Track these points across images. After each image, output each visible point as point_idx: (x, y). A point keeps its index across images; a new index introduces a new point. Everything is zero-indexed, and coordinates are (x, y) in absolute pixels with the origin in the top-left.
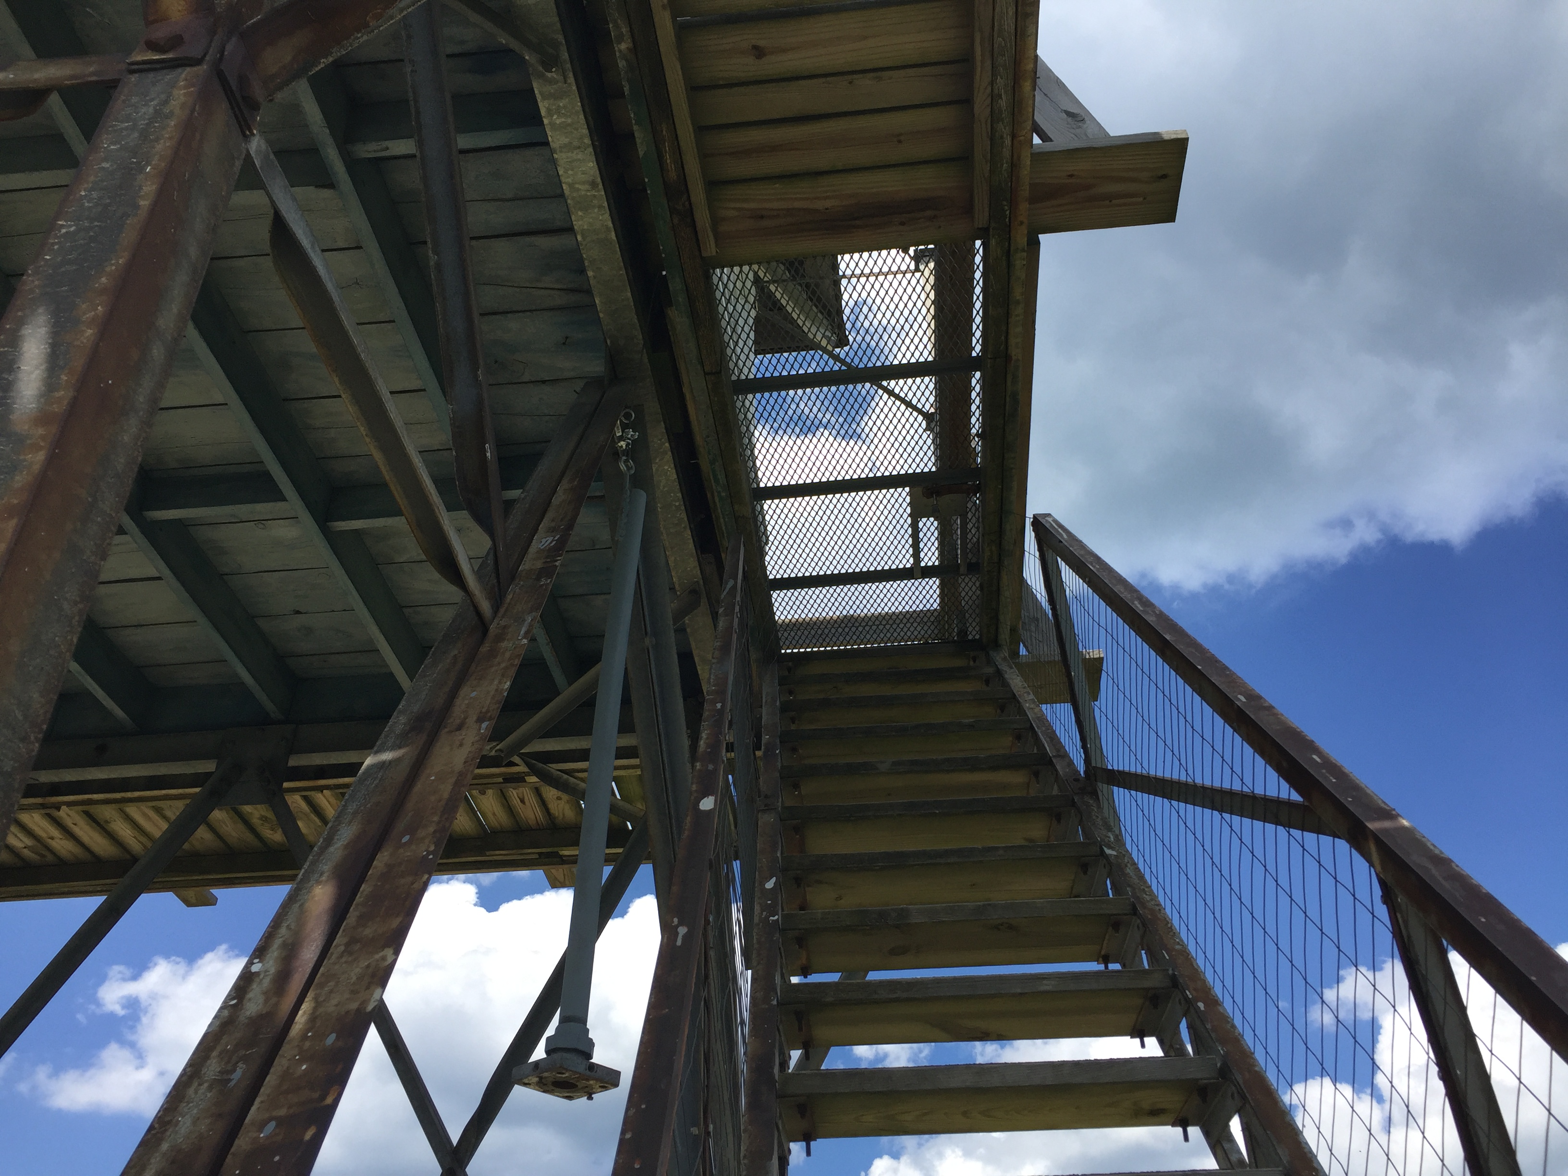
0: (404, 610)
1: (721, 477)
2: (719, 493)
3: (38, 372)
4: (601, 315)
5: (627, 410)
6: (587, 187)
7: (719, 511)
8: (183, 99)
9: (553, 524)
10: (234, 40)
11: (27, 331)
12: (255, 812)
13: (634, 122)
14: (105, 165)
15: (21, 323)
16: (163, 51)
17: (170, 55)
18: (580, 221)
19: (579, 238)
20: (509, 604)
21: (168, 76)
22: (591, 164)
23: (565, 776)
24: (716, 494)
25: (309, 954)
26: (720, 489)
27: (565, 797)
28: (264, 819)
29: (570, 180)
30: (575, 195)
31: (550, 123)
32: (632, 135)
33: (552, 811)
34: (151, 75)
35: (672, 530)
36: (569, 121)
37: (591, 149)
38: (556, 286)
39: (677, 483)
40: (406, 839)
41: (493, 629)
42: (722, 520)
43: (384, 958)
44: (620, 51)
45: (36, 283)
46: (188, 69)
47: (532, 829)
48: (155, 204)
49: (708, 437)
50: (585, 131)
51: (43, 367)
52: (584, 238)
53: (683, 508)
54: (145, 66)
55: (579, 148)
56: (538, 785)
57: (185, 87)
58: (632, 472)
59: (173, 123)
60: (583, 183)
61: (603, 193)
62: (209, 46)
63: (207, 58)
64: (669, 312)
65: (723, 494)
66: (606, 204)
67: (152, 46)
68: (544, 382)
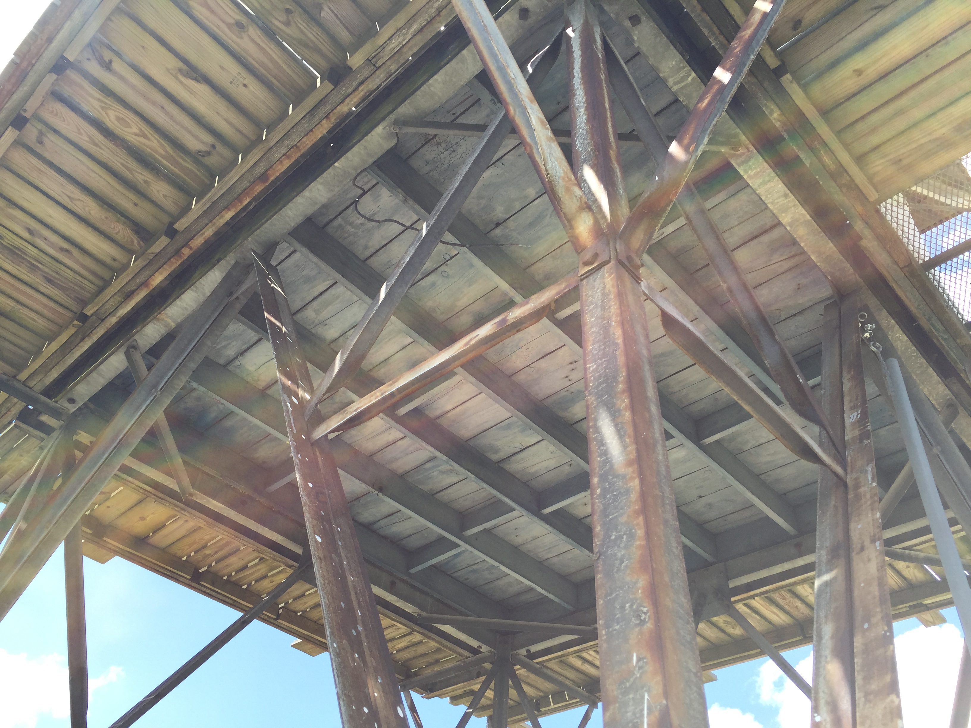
0: (761, 476)
1: (940, 327)
2: (942, 337)
3: (615, 441)
4: (818, 264)
5: (861, 313)
6: (782, 198)
7: (947, 347)
8: (611, 283)
9: (852, 404)
10: (618, 241)
11: (600, 423)
12: (720, 620)
13: (797, 151)
14: (594, 330)
15: (596, 420)
16: (592, 264)
17: (595, 265)
18: (785, 219)
19: (788, 228)
20: (851, 463)
21: (599, 274)
22: (780, 186)
23: (907, 552)
24: (940, 338)
25: (845, 705)
26: (941, 334)
27: (912, 565)
28: (726, 622)
29: (771, 200)
30: (776, 206)
31: (748, 177)
32: (798, 157)
33: (906, 576)
34: (591, 277)
35: (918, 372)
36: (759, 170)
37: (777, 178)
38: (782, 259)
39: (909, 342)
40: (866, 626)
41: (849, 481)
42: (952, 353)
43: (892, 701)
44: (775, 119)
45: (593, 399)
46: (606, 267)
47: (897, 592)
48: (625, 339)
49: (919, 305)
50: (770, 170)
51: (616, 438)
52: (791, 227)
53: (920, 355)
54: (587, 274)
55: (770, 181)
56: (890, 562)
57: (610, 276)
58: (881, 349)
59: (612, 297)
60: (779, 198)
61: (793, 197)
62: (610, 251)
63: (612, 257)
64: (862, 243)
65: (946, 337)
66: (797, 202)
67: (586, 264)
68: (795, 315)
